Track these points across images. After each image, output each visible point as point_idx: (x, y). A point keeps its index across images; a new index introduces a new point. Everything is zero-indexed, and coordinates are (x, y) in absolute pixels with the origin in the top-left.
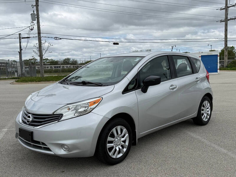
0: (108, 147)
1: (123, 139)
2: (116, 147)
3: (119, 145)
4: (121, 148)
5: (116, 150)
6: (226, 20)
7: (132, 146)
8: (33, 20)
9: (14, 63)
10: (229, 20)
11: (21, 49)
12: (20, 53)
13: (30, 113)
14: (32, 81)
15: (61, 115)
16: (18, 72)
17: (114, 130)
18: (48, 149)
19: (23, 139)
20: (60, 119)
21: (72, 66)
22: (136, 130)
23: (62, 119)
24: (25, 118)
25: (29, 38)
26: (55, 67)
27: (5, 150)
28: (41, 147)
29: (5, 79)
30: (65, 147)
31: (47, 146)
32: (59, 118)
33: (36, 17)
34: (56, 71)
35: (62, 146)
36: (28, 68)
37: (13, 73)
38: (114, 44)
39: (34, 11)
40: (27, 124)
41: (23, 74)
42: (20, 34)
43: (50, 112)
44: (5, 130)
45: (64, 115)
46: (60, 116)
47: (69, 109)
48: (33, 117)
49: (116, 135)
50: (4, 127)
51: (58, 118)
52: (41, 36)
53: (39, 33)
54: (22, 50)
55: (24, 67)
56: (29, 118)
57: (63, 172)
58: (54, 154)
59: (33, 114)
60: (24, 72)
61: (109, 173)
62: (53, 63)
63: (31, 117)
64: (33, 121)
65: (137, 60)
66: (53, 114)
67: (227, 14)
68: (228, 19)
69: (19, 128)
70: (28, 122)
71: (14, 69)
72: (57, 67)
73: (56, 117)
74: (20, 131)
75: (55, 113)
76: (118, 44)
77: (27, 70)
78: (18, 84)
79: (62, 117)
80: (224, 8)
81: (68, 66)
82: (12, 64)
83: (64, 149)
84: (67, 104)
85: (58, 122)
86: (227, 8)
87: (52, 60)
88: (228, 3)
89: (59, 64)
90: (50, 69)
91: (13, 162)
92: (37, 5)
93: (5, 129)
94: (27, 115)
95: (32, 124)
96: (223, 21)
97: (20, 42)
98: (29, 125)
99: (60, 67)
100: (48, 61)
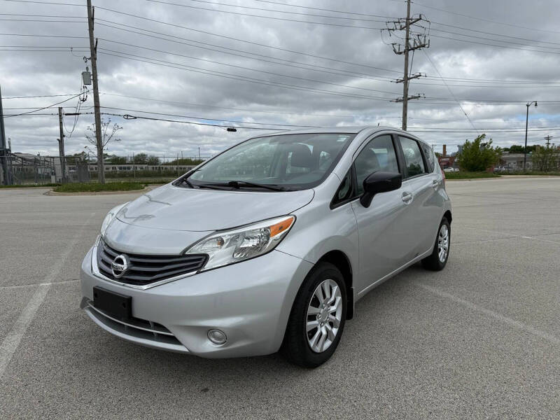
0: (308, 330)
1: (333, 308)
2: (321, 326)
3: (326, 322)
4: (329, 328)
5: (321, 334)
6: (405, 100)
7: (346, 321)
8: (86, 83)
9: (48, 159)
10: (409, 99)
11: (62, 135)
12: (61, 142)
13: (120, 253)
14: (84, 189)
15: (205, 258)
16: (57, 175)
17: (318, 289)
18: (173, 340)
19: (103, 314)
20: (201, 268)
21: (150, 167)
22: (353, 288)
23: (207, 266)
24: (108, 265)
25: (78, 114)
26: (120, 168)
27: (53, 333)
28: (152, 333)
29: (34, 186)
30: (217, 333)
31: (169, 332)
32: (200, 265)
33: (91, 78)
34: (123, 176)
35: (208, 332)
36: (74, 169)
37: (48, 177)
38: (229, 130)
39: (87, 68)
40: (113, 278)
41: (65, 179)
42: (60, 109)
43: (176, 250)
44: (46, 285)
45: (211, 256)
46: (200, 259)
47: (222, 243)
48: (129, 262)
49: (322, 300)
50: (42, 278)
51: (197, 264)
52: (101, 112)
53: (97, 107)
54: (64, 136)
55: (67, 167)
56: (120, 265)
57: (206, 390)
58: (187, 350)
59: (130, 255)
60: (67, 174)
61: (315, 391)
62: (117, 161)
63: (125, 261)
64: (129, 272)
65: (343, 139)
66: (183, 255)
67: (406, 90)
68: (409, 97)
69: (94, 288)
70: (117, 272)
71: (48, 170)
72: (125, 168)
73: (192, 263)
74: (95, 295)
75: (187, 253)
76: (235, 130)
77: (73, 172)
78: (60, 195)
79: (205, 260)
80: (402, 79)
81: (144, 166)
82: (45, 161)
83: (213, 339)
84: (217, 231)
85: (197, 273)
86: (406, 80)
87: (115, 156)
88: (409, 73)
89: (128, 164)
90: (112, 172)
91: (78, 366)
92: (94, 58)
93: (45, 282)
94: (112, 257)
95: (127, 279)
96: (400, 101)
97: (61, 123)
98: (120, 280)
99: (129, 168)
100: (107, 158)
